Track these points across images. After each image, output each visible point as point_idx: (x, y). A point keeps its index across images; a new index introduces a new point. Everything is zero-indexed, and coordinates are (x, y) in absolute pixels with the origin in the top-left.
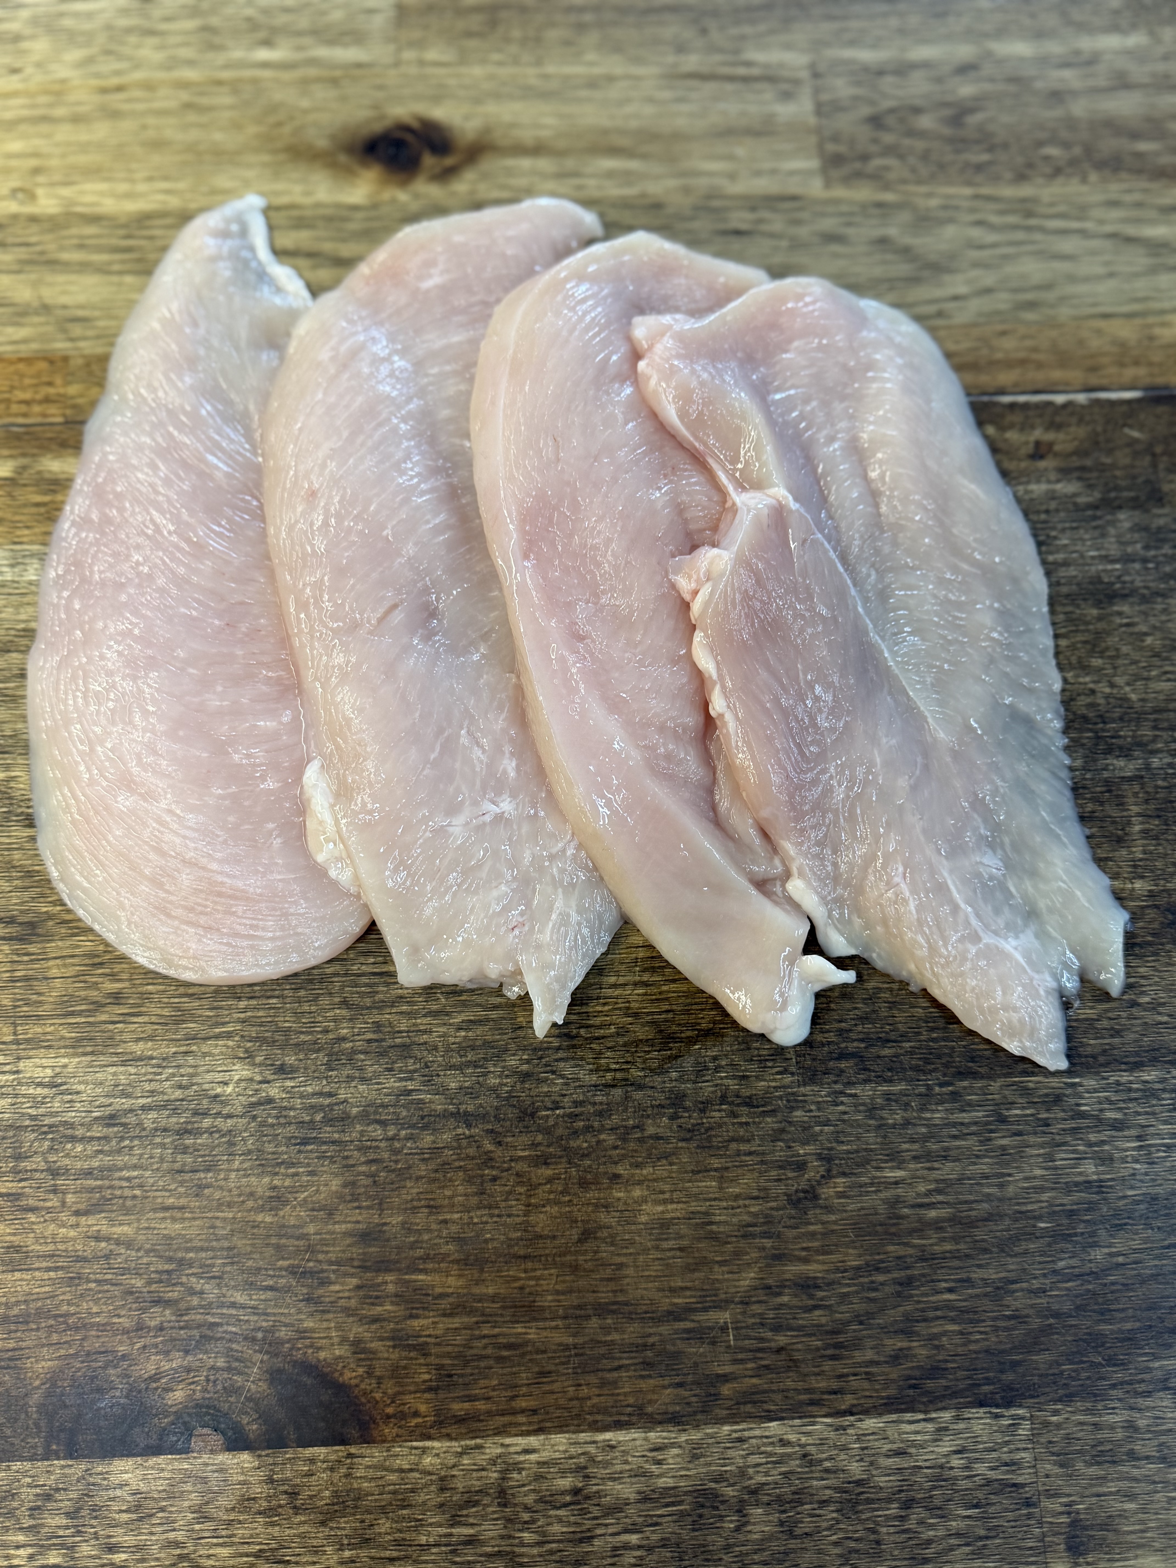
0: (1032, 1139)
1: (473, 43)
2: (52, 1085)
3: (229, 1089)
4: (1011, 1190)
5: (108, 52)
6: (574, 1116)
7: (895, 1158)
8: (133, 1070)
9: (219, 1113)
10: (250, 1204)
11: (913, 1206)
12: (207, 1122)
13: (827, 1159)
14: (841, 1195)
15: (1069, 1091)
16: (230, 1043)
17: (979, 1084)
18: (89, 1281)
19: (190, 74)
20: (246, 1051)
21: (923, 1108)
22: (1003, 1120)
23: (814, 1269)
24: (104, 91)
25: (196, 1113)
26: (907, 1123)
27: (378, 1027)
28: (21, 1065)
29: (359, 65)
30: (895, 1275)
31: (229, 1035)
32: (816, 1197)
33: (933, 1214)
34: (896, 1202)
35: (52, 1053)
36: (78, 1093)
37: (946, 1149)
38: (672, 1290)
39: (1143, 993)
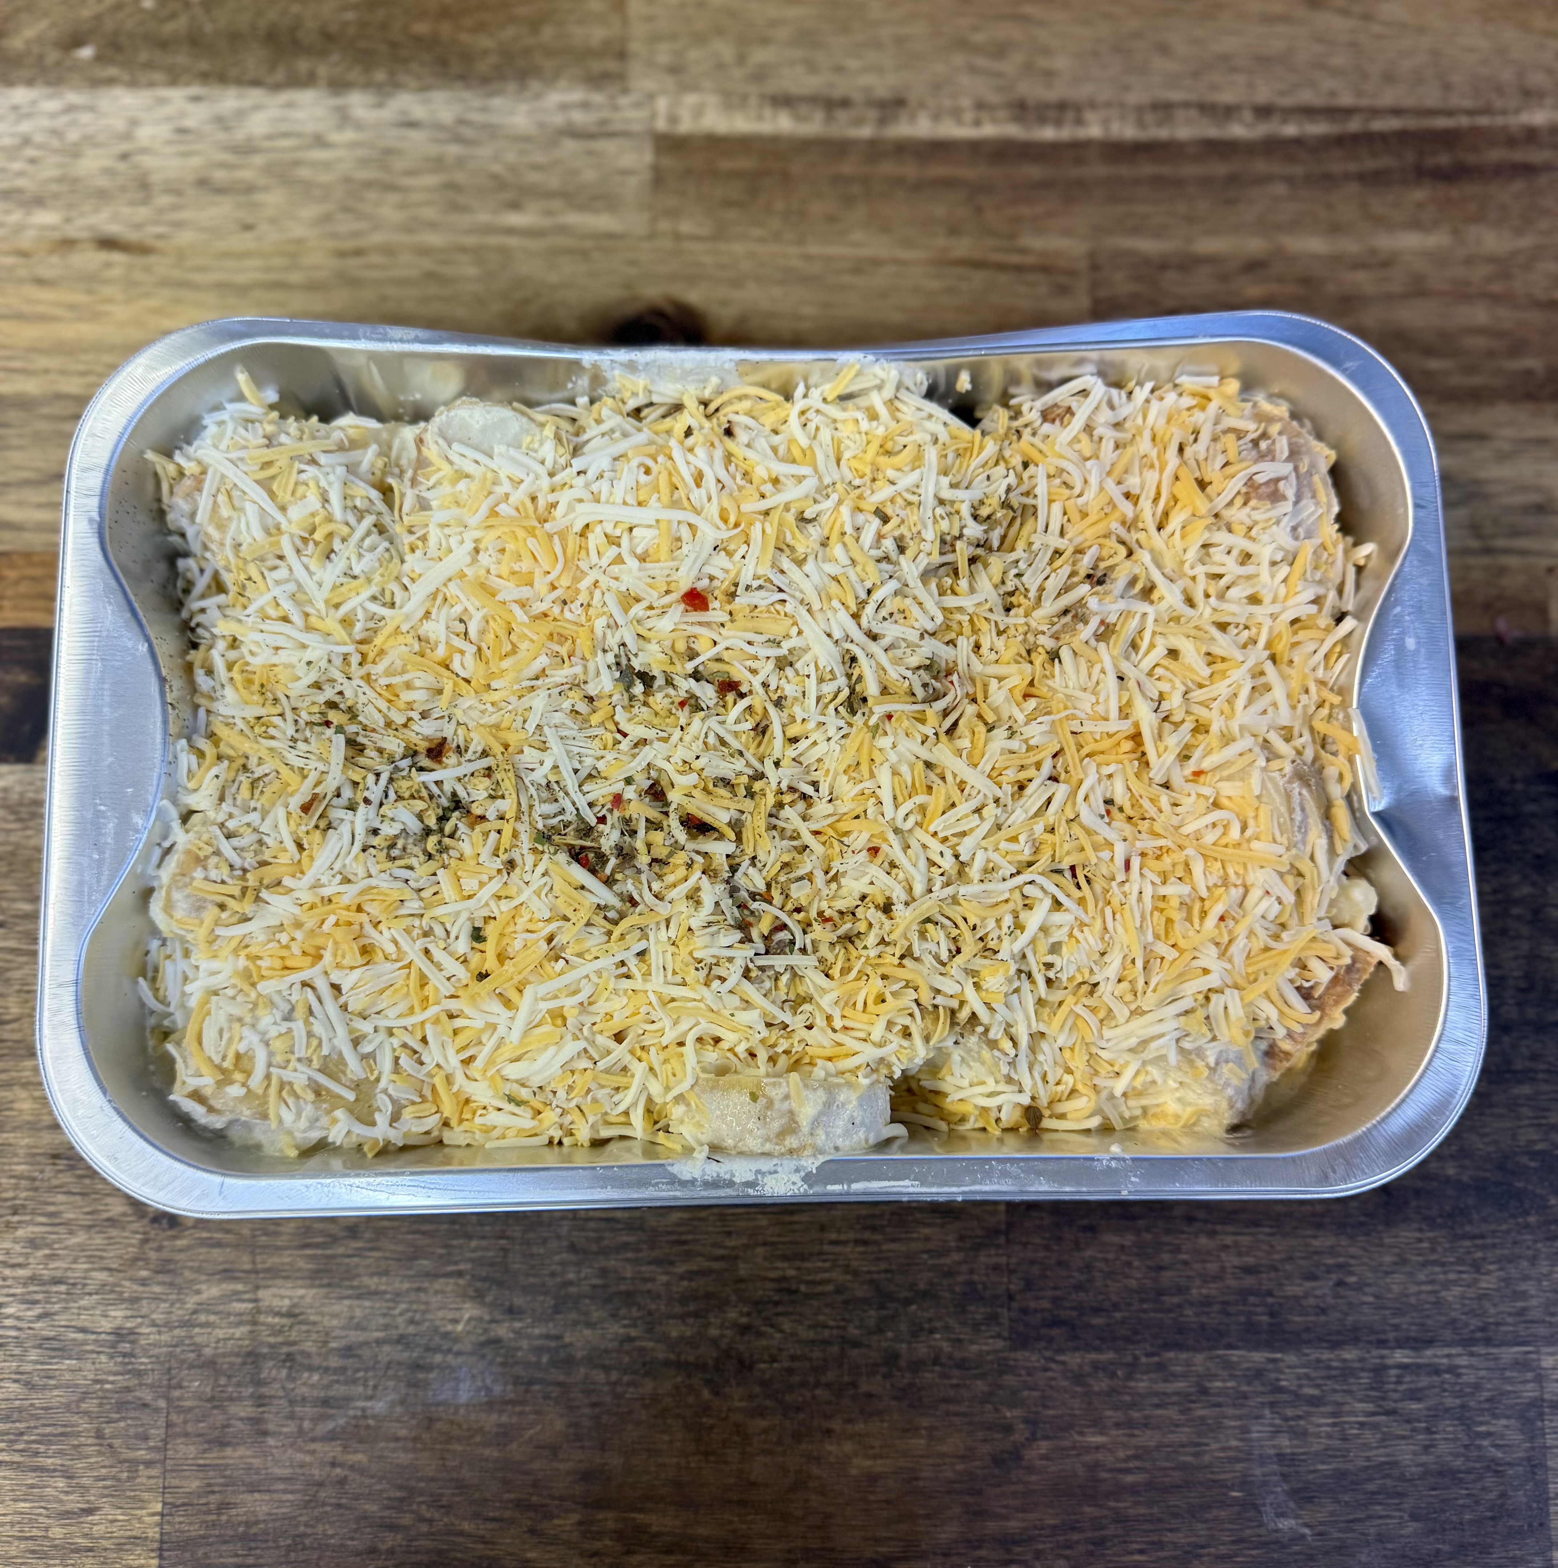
0: (1230, 1411)
1: (732, 214)
2: (290, 1314)
3: (460, 1328)
4: (1207, 1459)
5: (346, 209)
6: (790, 1371)
7: (1098, 1424)
8: (367, 1303)
9: (449, 1351)
10: (478, 1439)
11: (1112, 1470)
12: (438, 1358)
13: (1032, 1422)
14: (1043, 1457)
15: (1270, 1366)
16: (461, 1282)
17: (1184, 1356)
18: (324, 1504)
19: (433, 239)
20: (477, 1290)
21: (1129, 1377)
22: (1204, 1391)
23: (1014, 1525)
24: (342, 254)
25: (428, 1349)
26: (1113, 1391)
27: (604, 1272)
28: (261, 1294)
29: (611, 236)
30: (1089, 1535)
31: (460, 1274)
32: (1019, 1458)
33: (1130, 1479)
34: (1095, 1466)
35: (289, 1284)
36: (314, 1324)
37: (1146, 1417)
38: (877, 1541)
39: (1351, 1273)
